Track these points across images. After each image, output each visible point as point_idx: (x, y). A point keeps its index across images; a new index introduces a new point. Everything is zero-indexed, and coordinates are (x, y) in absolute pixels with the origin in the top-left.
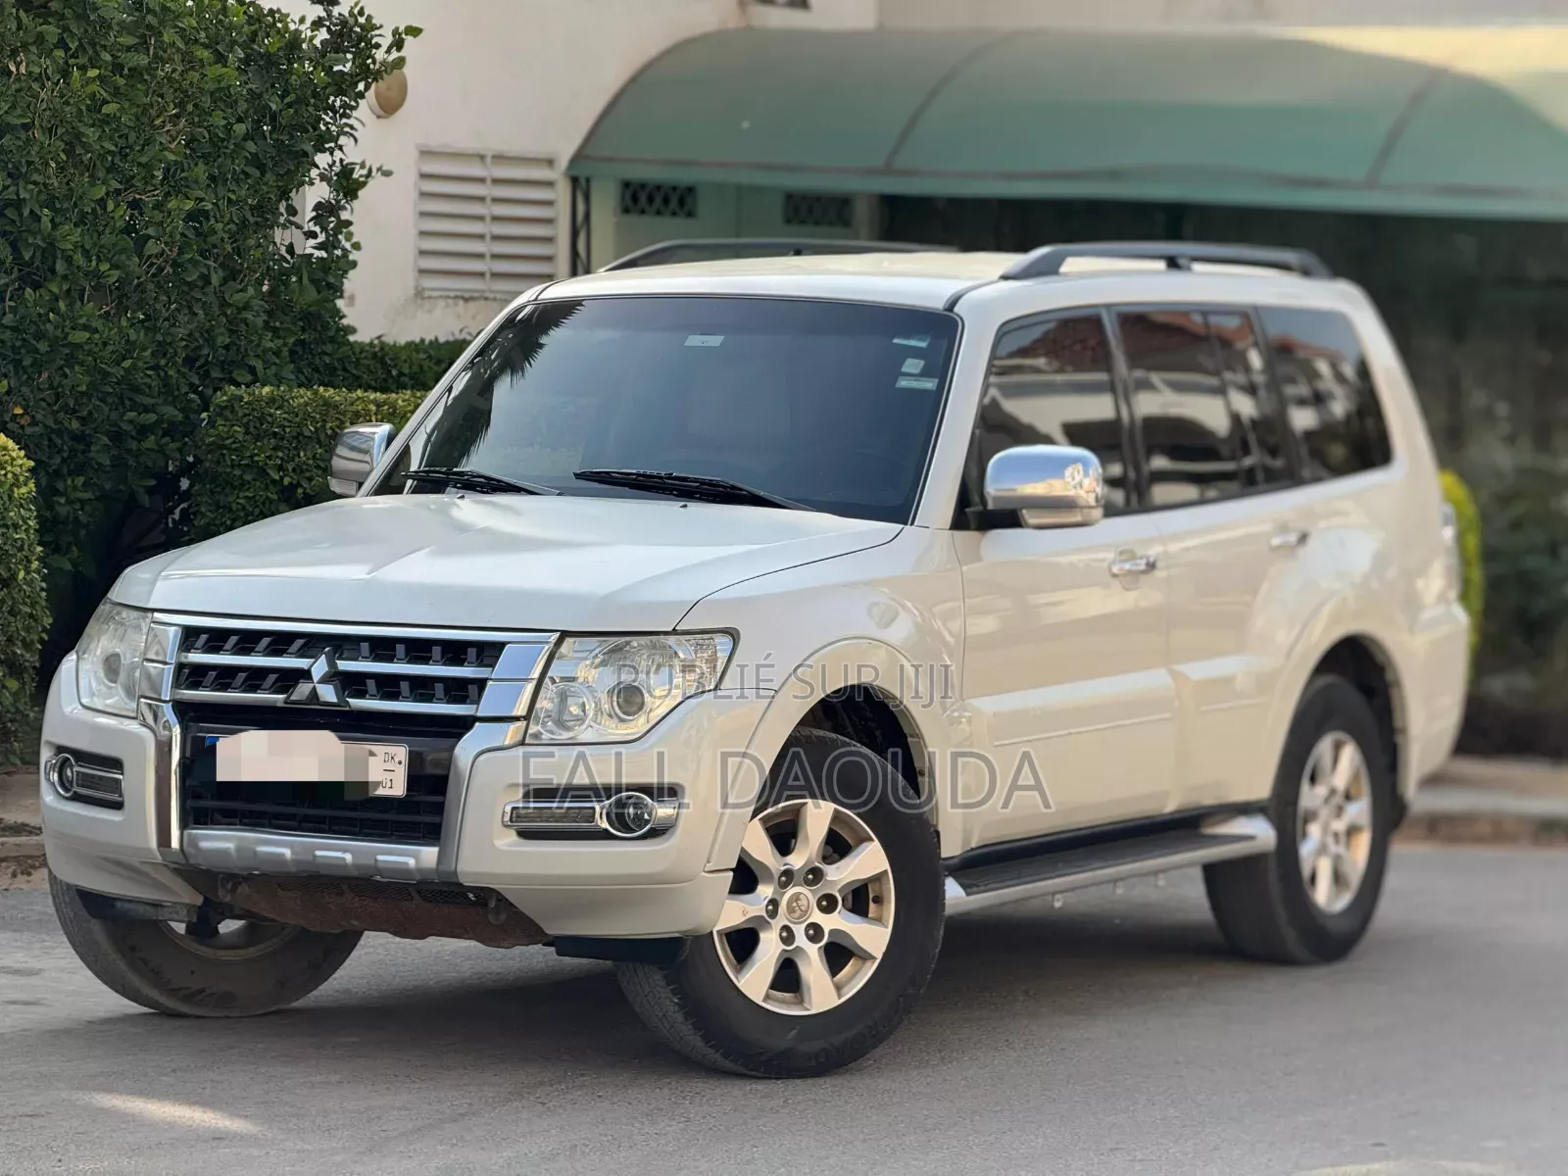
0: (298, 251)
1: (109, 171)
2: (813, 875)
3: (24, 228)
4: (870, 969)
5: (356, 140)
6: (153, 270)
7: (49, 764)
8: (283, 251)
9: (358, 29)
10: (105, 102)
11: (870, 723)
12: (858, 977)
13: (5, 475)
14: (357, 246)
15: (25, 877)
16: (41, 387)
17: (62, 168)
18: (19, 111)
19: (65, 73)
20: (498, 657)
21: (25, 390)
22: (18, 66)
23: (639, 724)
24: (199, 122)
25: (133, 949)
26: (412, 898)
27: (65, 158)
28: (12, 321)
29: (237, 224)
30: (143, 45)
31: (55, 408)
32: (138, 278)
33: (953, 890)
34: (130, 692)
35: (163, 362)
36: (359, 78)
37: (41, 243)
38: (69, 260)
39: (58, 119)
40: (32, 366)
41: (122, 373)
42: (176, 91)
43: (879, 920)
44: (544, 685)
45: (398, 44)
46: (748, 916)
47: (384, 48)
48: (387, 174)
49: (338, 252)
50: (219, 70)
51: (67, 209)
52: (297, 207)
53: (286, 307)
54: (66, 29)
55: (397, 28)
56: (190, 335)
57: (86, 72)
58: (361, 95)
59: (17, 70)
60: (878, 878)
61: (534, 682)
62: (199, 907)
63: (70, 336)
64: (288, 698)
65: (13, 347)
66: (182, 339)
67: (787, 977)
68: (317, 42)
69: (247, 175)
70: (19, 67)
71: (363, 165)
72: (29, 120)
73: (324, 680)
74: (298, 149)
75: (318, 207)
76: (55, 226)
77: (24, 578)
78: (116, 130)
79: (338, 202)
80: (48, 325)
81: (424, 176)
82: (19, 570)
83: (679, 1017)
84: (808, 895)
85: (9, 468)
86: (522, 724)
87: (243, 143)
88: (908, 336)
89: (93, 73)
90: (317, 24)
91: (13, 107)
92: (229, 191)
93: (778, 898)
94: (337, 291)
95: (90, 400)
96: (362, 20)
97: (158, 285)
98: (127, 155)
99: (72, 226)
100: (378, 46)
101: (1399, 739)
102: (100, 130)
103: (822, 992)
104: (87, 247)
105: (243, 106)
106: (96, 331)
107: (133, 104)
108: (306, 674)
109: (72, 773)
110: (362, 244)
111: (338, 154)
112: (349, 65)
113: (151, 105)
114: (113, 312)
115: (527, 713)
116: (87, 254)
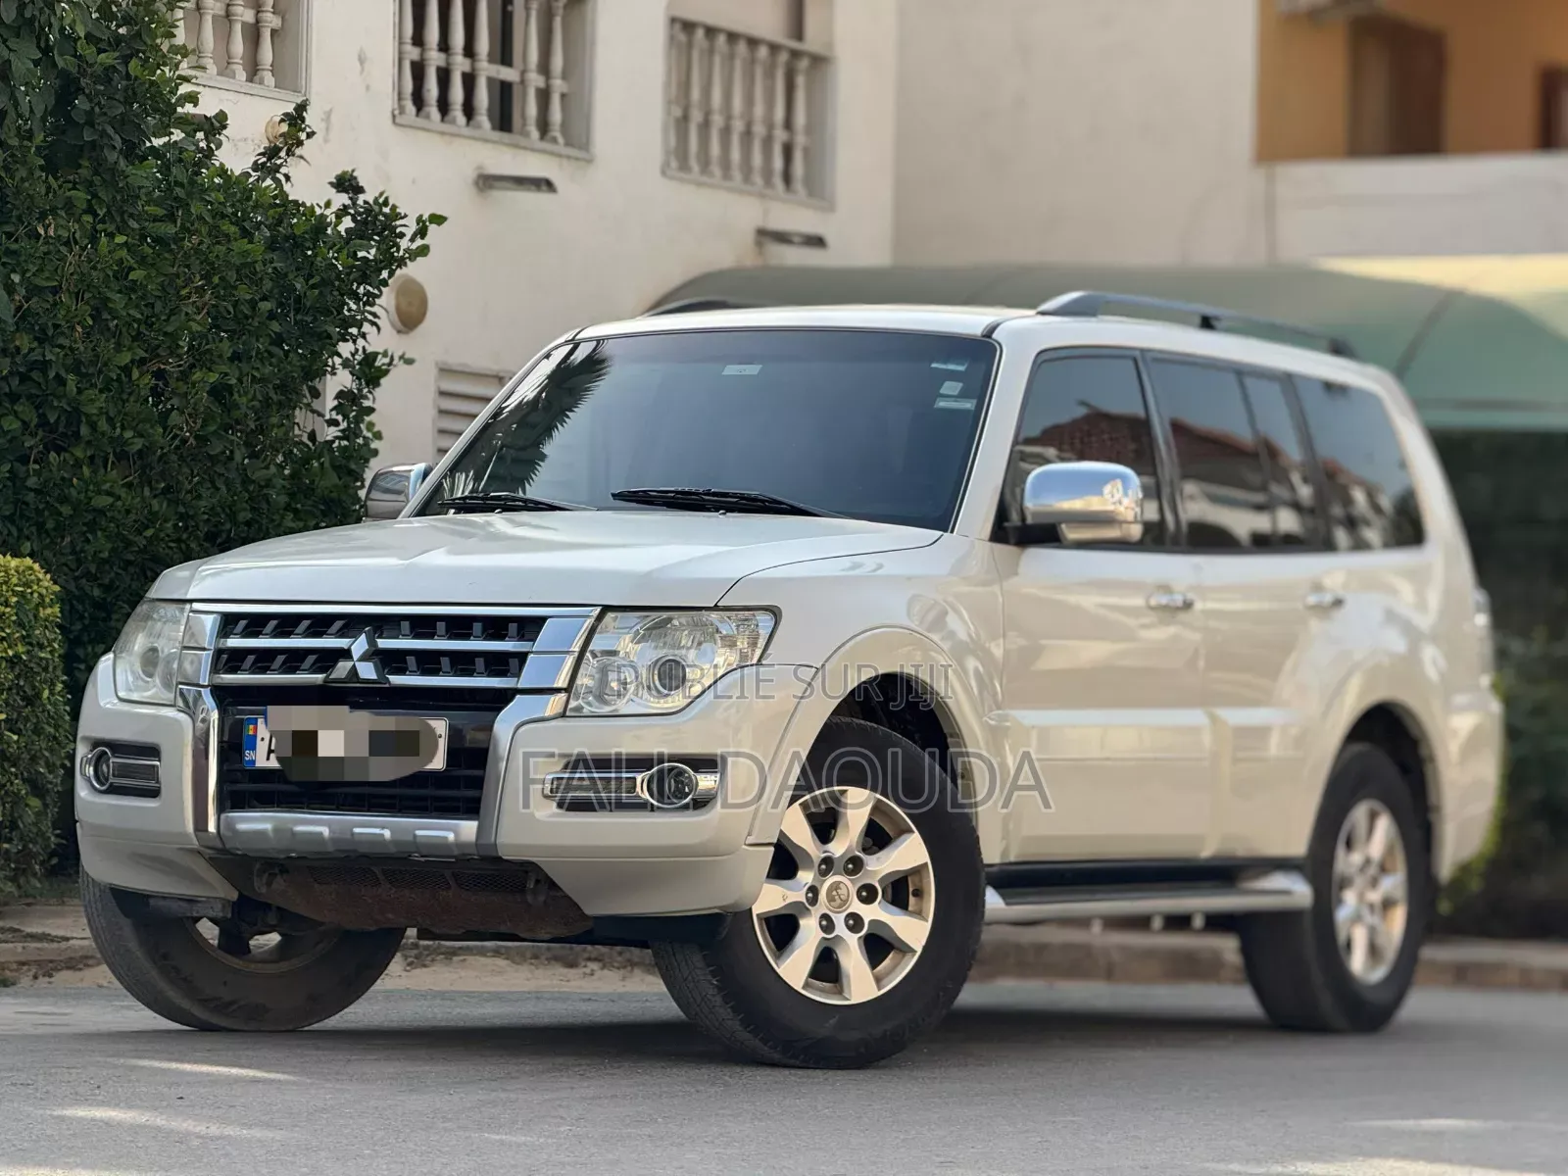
0: (320, 439)
1: (134, 339)
2: (853, 864)
3: (48, 392)
4: (910, 963)
5: (379, 329)
6: (177, 442)
7: (85, 759)
8: (305, 439)
9: (382, 218)
10: (131, 269)
11: (909, 727)
12: (898, 971)
13: (32, 593)
14: (378, 436)
15: (47, 979)
16: (63, 551)
17: (88, 334)
18: (47, 274)
19: (94, 239)
20: (539, 633)
21: (47, 553)
22: (46, 228)
23: (676, 700)
24: (224, 296)
25: (165, 957)
26: (449, 888)
27: (91, 323)
28: (36, 483)
29: (260, 401)
30: (171, 217)
31: (76, 574)
32: (162, 448)
33: (993, 900)
34: (167, 685)
35: (185, 536)
36: (383, 264)
37: (66, 407)
38: (93, 426)
39: (85, 283)
40: (55, 529)
41: (144, 542)
42: (202, 263)
43: (919, 914)
44: (584, 661)
45: (422, 232)
46: (788, 901)
47: (408, 237)
48: (410, 362)
49: (360, 441)
50: (243, 245)
51: (93, 375)
52: (320, 390)
53: (310, 491)
54: (95, 196)
55: (421, 216)
56: (212, 509)
57: (113, 238)
58: (385, 283)
59: (46, 233)
60: (918, 871)
61: (576, 654)
62: (234, 903)
63: (93, 501)
64: (327, 677)
65: (37, 509)
66: (204, 513)
67: (827, 967)
68: (342, 228)
69: (271, 355)
70: (48, 229)
71: (385, 354)
72: (56, 283)
73: (364, 658)
74: (322, 330)
75: (340, 395)
76: (80, 391)
77: (48, 698)
78: (142, 298)
79: (360, 390)
80: (72, 489)
81: (443, 394)
82: (44, 689)
83: (718, 1000)
84: (849, 885)
85: (35, 587)
86: (563, 696)
87: (268, 322)
88: (945, 362)
89: (120, 239)
90: (342, 212)
91: (41, 270)
92: (253, 368)
93: (817, 885)
94: (357, 480)
95: (112, 568)
96: (386, 210)
97: (181, 458)
98: (153, 324)
99: (97, 392)
100: (402, 235)
101: (1432, 817)
102: (127, 298)
103: (861, 984)
104: (112, 415)
105: (268, 285)
106: (119, 498)
107: (159, 273)
108: (346, 654)
109: (108, 767)
110: (384, 435)
111: (361, 342)
112: (373, 251)
113: (178, 276)
114: (135, 482)
115: (569, 684)
116: (110, 420)
